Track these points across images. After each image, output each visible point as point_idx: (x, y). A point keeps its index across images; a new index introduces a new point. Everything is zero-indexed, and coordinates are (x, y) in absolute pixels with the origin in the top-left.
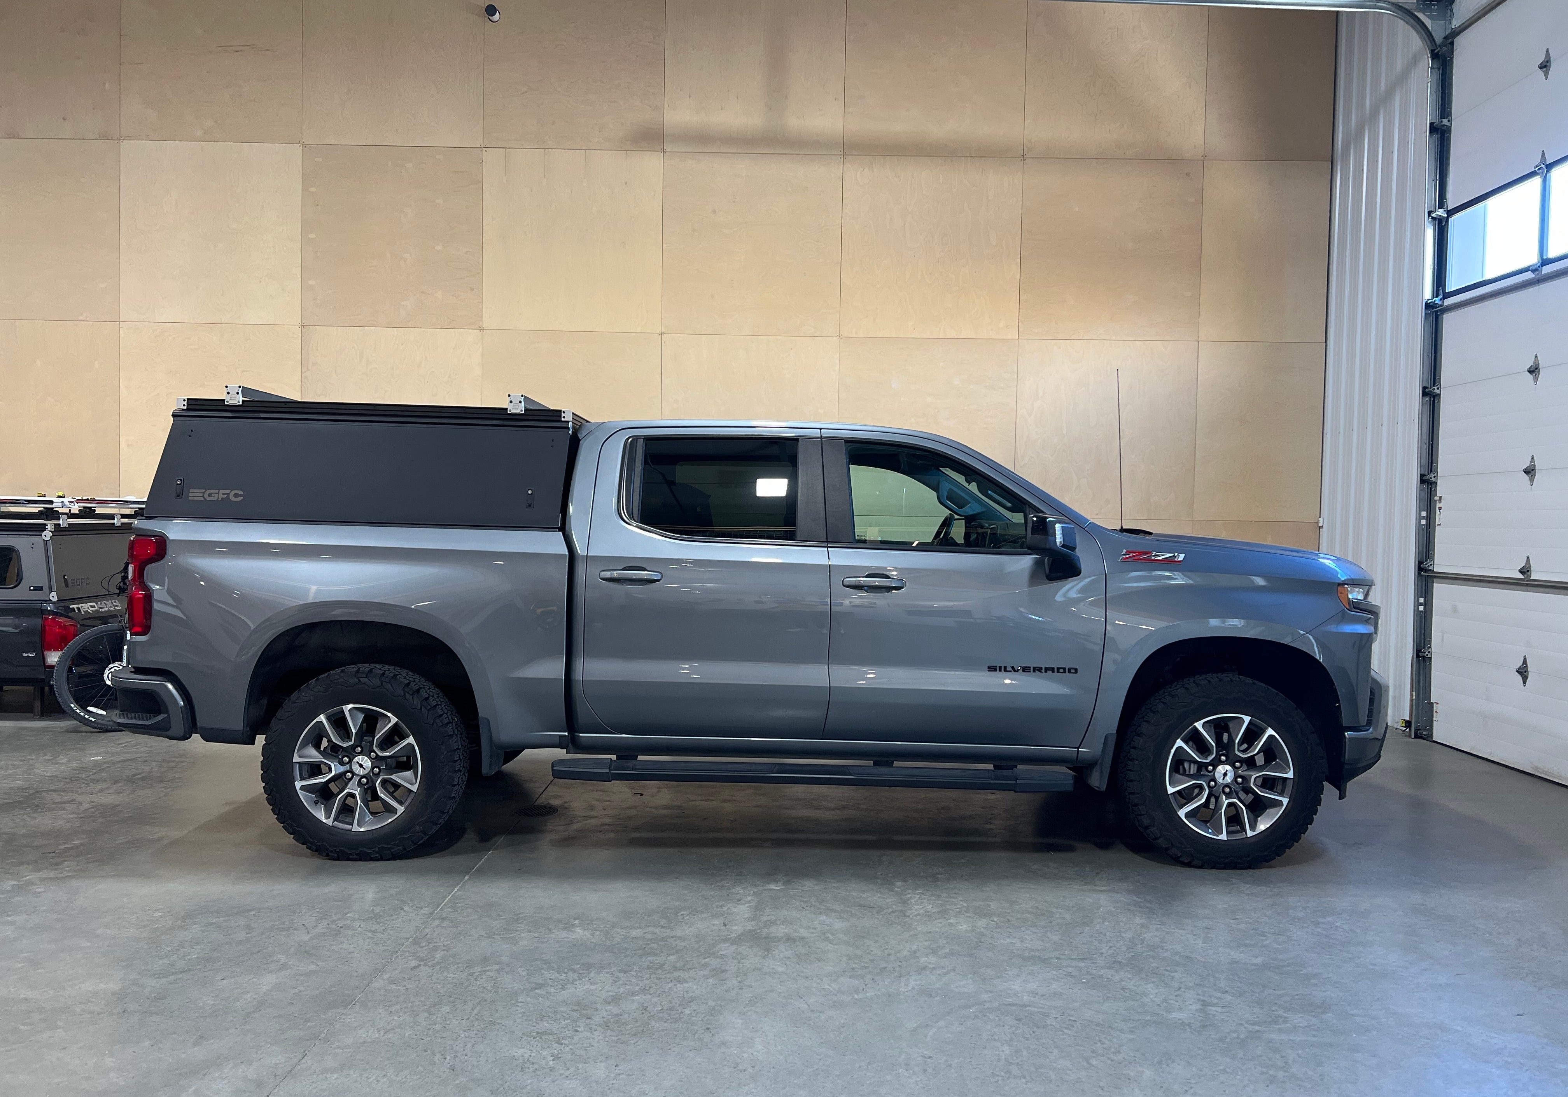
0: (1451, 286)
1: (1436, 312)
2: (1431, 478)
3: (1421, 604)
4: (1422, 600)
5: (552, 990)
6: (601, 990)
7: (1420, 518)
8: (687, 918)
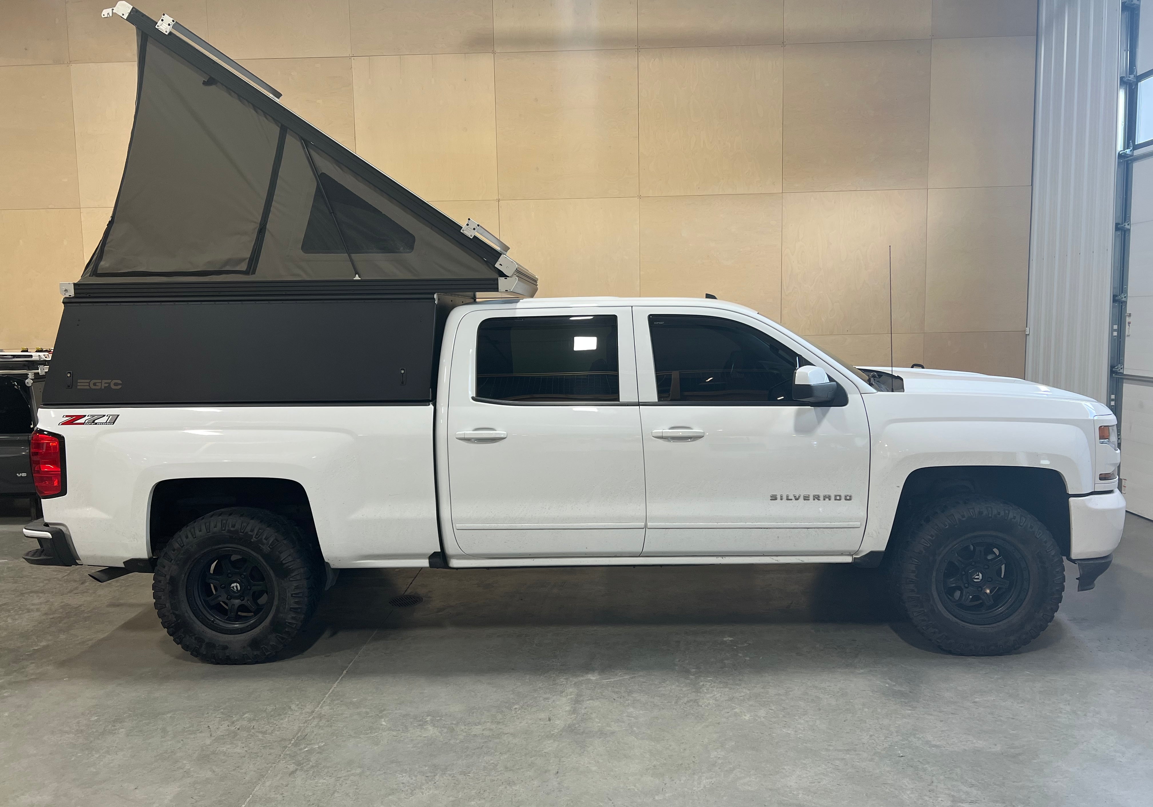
0: (1140, 139)
1: (1127, 161)
2: (1122, 298)
3: (1113, 400)
4: (1113, 397)
5: (403, 795)
6: (444, 795)
7: (1113, 330)
8: (519, 712)
